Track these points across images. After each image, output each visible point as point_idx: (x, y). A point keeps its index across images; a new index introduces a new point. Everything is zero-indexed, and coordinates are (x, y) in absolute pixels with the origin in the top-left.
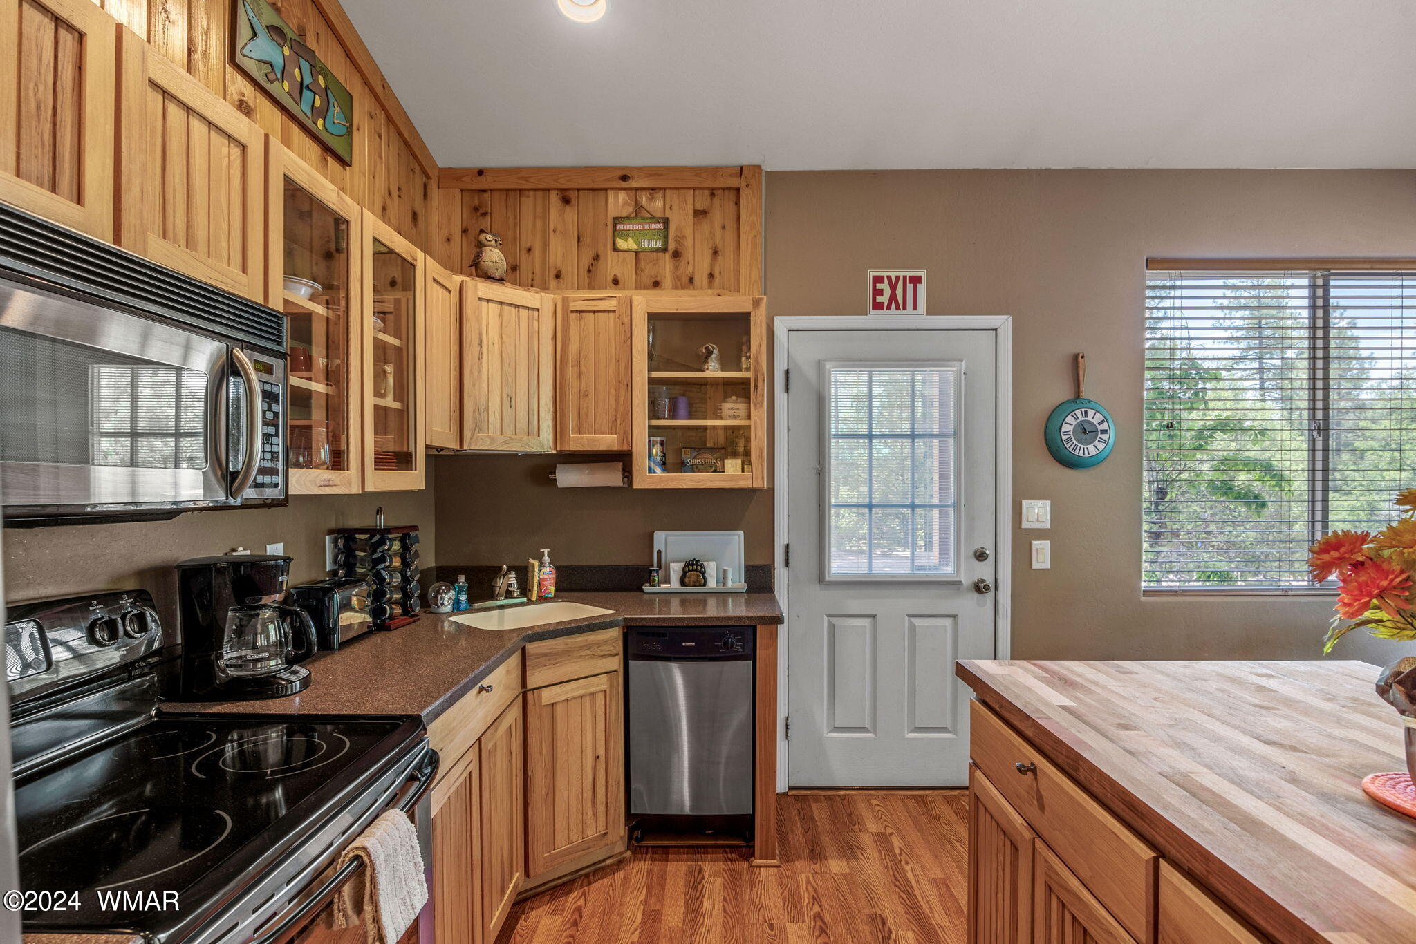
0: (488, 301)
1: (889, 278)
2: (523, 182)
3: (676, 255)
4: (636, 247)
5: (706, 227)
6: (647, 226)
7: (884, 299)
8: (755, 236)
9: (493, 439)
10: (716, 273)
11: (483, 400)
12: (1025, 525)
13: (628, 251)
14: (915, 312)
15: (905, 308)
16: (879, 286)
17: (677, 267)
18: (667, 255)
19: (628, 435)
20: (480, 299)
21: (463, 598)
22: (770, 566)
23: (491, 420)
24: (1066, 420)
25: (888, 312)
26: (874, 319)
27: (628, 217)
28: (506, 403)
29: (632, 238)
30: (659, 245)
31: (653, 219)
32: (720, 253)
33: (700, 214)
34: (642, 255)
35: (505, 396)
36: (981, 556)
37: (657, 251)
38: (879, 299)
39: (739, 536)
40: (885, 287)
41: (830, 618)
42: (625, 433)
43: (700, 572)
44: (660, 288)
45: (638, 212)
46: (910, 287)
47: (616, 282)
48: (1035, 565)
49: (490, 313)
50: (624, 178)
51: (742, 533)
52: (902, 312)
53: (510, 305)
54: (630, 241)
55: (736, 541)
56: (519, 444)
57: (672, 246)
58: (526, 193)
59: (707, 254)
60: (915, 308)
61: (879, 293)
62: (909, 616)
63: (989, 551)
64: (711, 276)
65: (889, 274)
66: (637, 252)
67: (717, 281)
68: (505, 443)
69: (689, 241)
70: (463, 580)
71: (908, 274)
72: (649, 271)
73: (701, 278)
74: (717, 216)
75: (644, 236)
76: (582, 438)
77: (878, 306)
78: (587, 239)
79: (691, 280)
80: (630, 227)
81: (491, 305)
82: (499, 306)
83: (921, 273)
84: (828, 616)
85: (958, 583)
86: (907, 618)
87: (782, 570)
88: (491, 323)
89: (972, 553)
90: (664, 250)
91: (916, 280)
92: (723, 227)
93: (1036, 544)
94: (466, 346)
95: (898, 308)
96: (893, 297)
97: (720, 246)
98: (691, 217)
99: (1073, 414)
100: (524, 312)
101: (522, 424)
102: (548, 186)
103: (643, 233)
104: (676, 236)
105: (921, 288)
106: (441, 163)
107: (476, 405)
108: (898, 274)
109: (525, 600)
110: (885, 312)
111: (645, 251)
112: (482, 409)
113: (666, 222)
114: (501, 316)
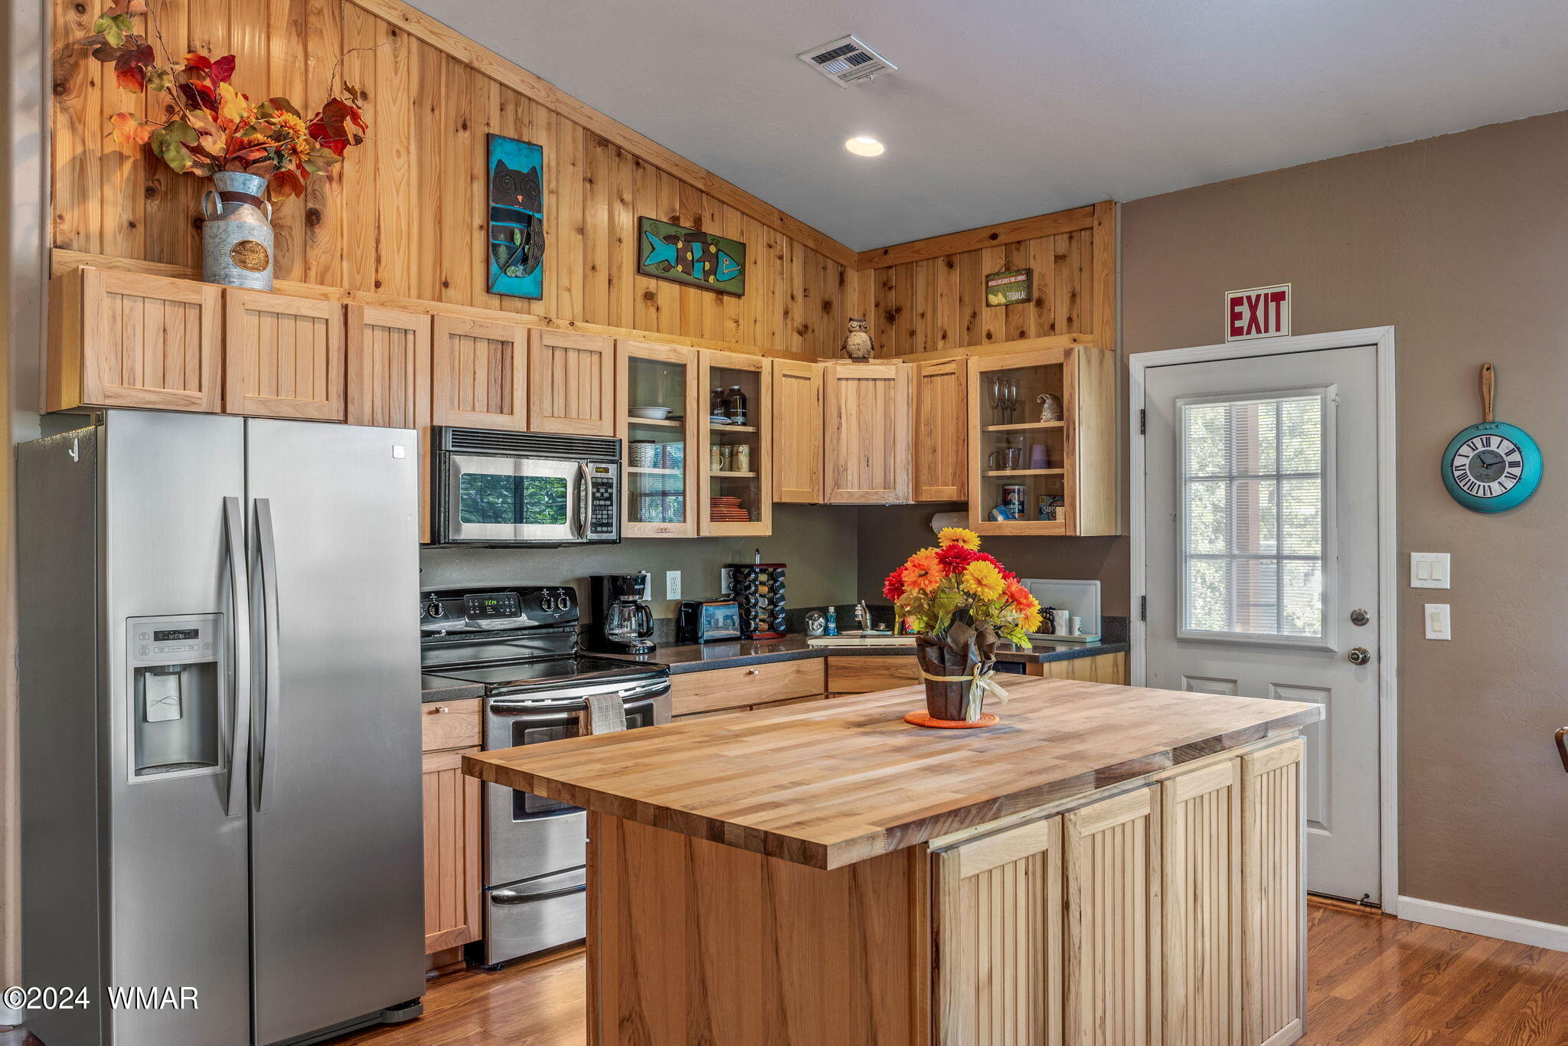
0: (847, 379)
1: (1249, 298)
2: (917, 255)
3: (1040, 303)
4: (1005, 301)
5: (1066, 272)
6: (1013, 279)
7: (1243, 323)
8: (1107, 275)
9: (851, 494)
10: (1075, 318)
11: (842, 462)
12: (1415, 584)
13: (999, 305)
14: (1278, 334)
15: (1266, 331)
16: (1237, 309)
17: (1040, 316)
18: (1032, 304)
19: (964, 486)
20: (838, 379)
21: (832, 625)
22: (1125, 618)
23: (849, 478)
24: (1461, 451)
25: (1249, 337)
26: (1232, 347)
27: (998, 274)
28: (864, 463)
29: (1001, 292)
30: (1023, 295)
31: (1018, 272)
32: (1078, 296)
33: (1060, 258)
34: (1010, 307)
35: (862, 457)
36: (1359, 619)
37: (1023, 301)
38: (1238, 324)
39: (1095, 585)
40: (1244, 309)
41: (1190, 680)
42: (963, 484)
43: (1049, 619)
44: (1026, 338)
45: (1008, 269)
46: (1272, 305)
47: (989, 336)
48: (1430, 635)
49: (848, 390)
50: (994, 237)
51: (1098, 583)
52: (1263, 335)
53: (867, 379)
54: (1000, 295)
55: (1093, 589)
56: (874, 497)
57: (1035, 294)
58: (920, 263)
59: (1067, 297)
60: (1278, 329)
61: (1236, 316)
62: (1275, 685)
63: (1371, 615)
64: (1070, 320)
65: (1248, 294)
66: (1006, 306)
67: (1075, 324)
68: (862, 496)
69: (1050, 290)
70: (833, 611)
71: (1269, 291)
72: (1015, 320)
73: (1061, 323)
74: (1074, 259)
75: (1011, 290)
76: (931, 490)
77: (1236, 332)
78: (966, 300)
79: (1053, 327)
80: (1000, 282)
81: (850, 382)
82: (857, 382)
83: (1286, 288)
84: (1188, 677)
85: (1326, 651)
86: (1272, 687)
87: (1138, 623)
88: (850, 397)
89: (1348, 615)
90: (1028, 300)
91: (1279, 297)
92: (1081, 269)
93: (1430, 608)
94: (827, 419)
95: (1259, 331)
96: (1254, 319)
97: (1078, 289)
98: (1052, 264)
99: (1470, 443)
100: (880, 384)
101: (879, 479)
102: (935, 255)
103: (1010, 287)
104: (1039, 284)
105: (1285, 306)
106: (857, 249)
107: (836, 467)
108: (1258, 292)
109: (890, 633)
110: (1245, 337)
111: (1012, 303)
112: (841, 469)
113: (1029, 273)
114: (858, 390)
